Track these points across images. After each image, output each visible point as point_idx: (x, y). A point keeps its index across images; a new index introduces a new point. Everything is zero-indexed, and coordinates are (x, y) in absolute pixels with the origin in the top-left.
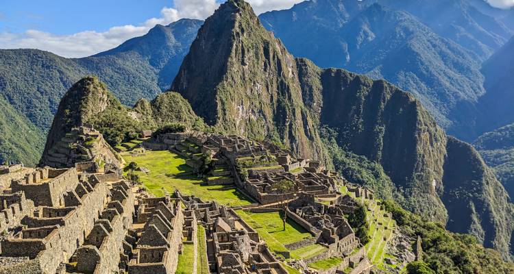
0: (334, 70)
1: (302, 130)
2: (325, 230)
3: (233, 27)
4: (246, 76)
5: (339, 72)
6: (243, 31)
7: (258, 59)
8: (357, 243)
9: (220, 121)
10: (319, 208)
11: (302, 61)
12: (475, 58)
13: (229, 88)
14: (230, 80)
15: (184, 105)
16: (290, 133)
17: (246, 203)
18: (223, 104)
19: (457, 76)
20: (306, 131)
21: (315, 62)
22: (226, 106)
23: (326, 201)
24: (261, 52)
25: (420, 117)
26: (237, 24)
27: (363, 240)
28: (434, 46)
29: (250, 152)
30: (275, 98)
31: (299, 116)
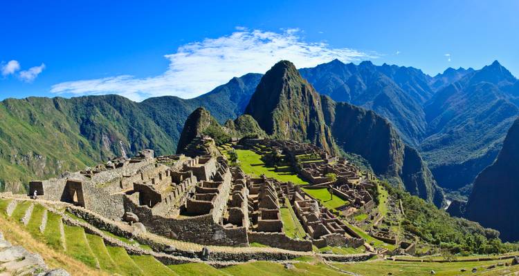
0: (344, 103)
1: (325, 138)
2: (357, 199)
3: (283, 76)
4: (291, 105)
5: (346, 104)
6: (289, 78)
7: (298, 95)
8: (374, 205)
9: (275, 132)
10: (351, 185)
11: (324, 97)
12: (417, 103)
13: (280, 112)
14: (281, 107)
15: (253, 122)
16: (317, 140)
17: (307, 183)
18: (277, 122)
19: (409, 111)
20: (327, 140)
21: (332, 98)
22: (279, 123)
23: (354, 182)
24: (300, 91)
25: (391, 133)
26: (285, 75)
27: (377, 203)
28: (397, 93)
29: (304, 151)
30: (308, 119)
31: (323, 130)
